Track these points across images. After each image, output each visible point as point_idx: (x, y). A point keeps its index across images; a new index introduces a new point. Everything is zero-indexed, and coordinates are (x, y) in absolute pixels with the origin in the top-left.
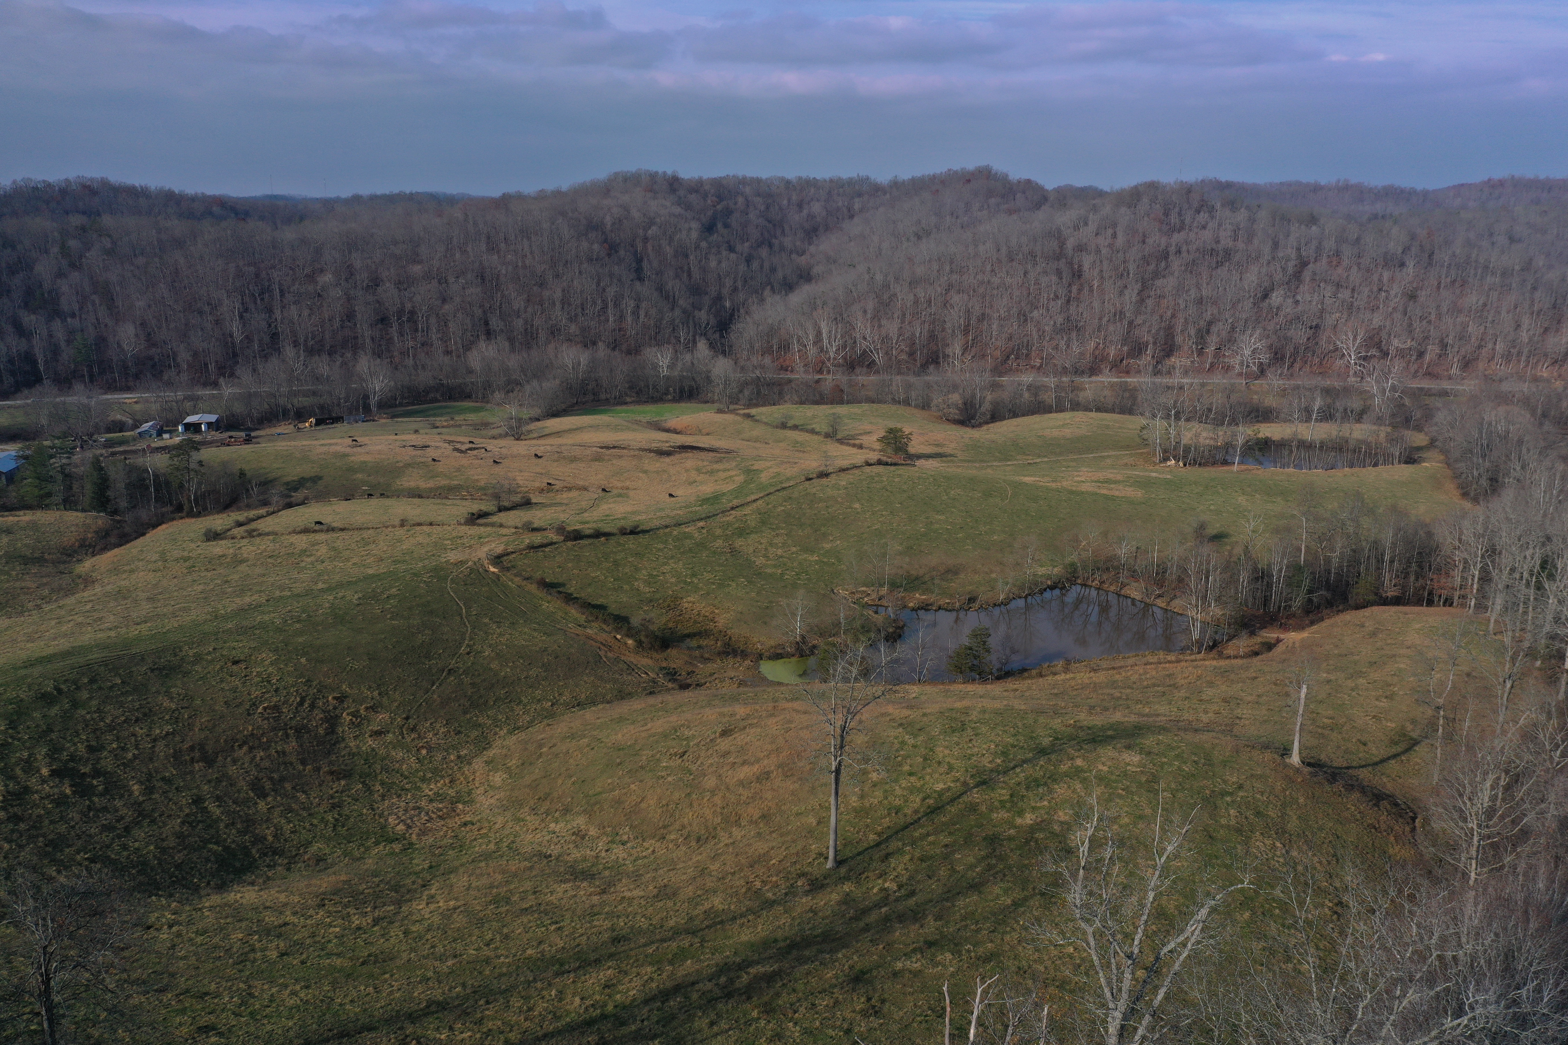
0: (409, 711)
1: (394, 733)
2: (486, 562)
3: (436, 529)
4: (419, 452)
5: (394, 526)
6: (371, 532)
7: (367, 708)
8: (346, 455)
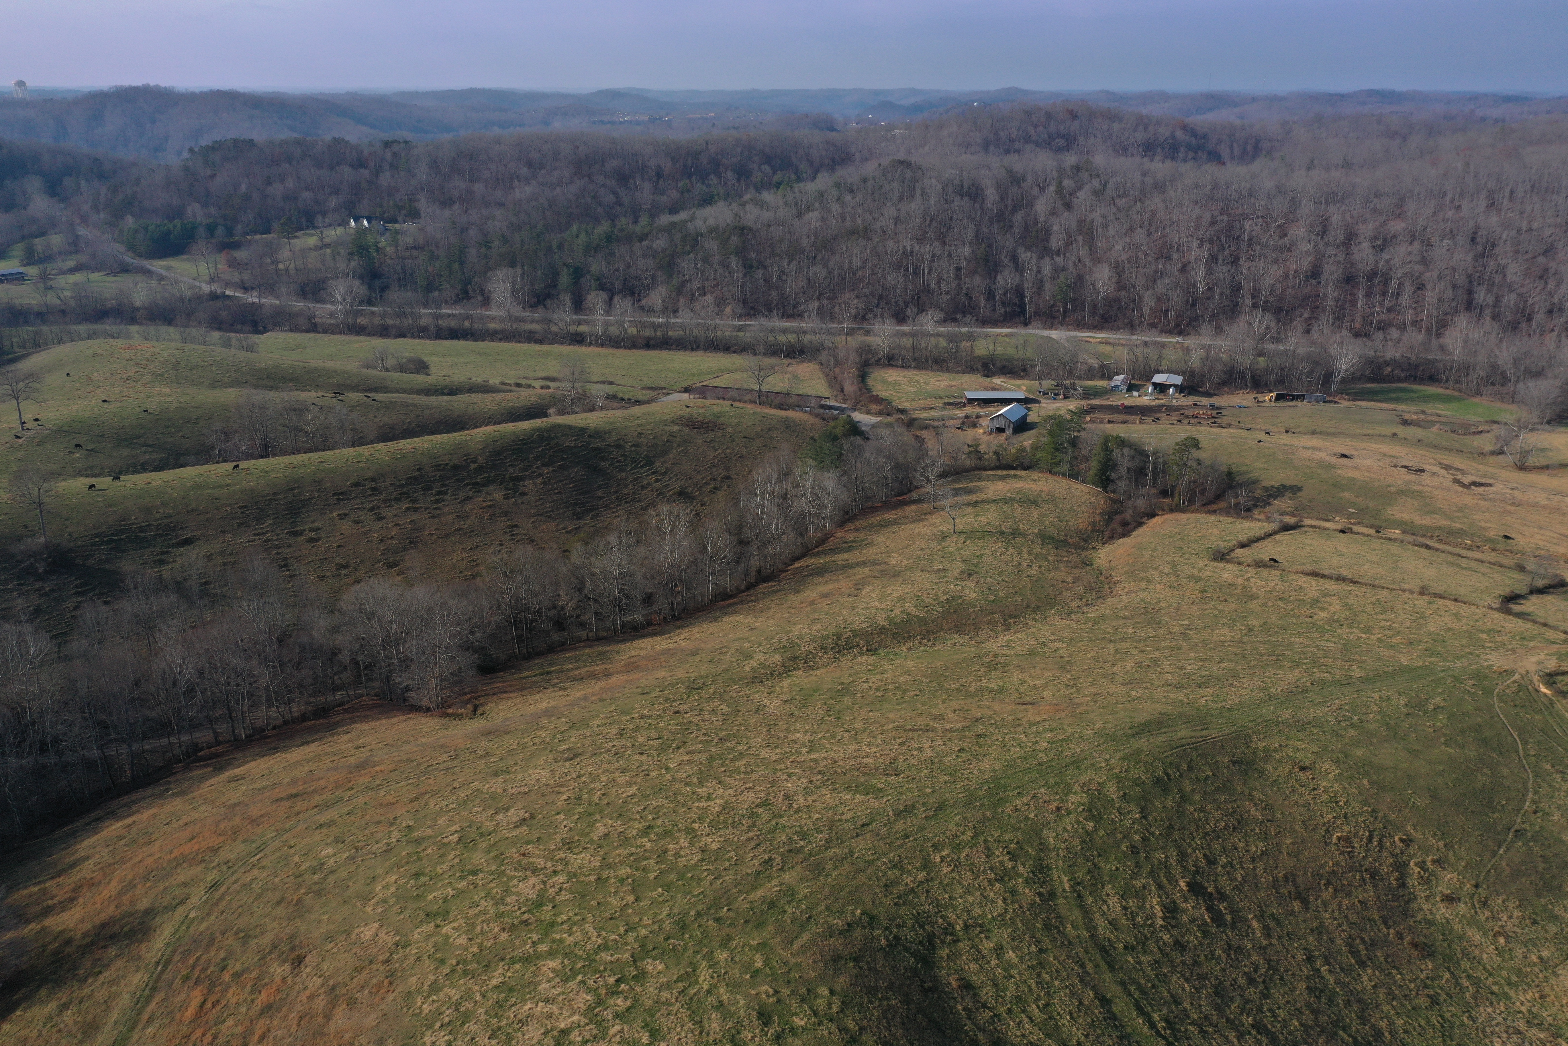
0: (1478, 876)
1: (1466, 903)
2: (1536, 678)
3: (1464, 609)
4: (1413, 477)
5: (1411, 592)
6: (1385, 593)
7: (1434, 862)
8: (1331, 467)
